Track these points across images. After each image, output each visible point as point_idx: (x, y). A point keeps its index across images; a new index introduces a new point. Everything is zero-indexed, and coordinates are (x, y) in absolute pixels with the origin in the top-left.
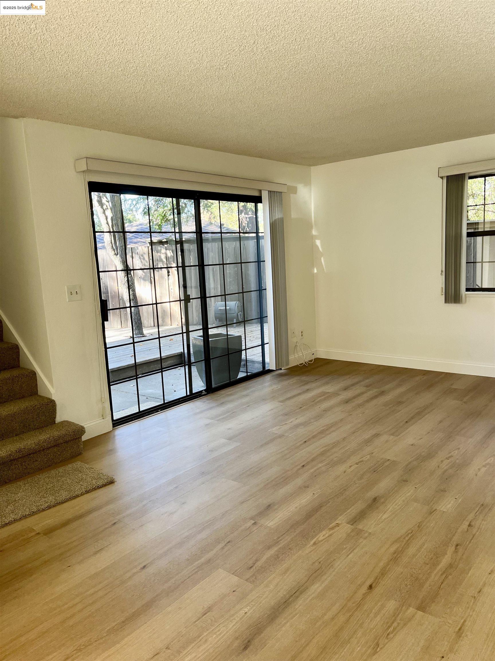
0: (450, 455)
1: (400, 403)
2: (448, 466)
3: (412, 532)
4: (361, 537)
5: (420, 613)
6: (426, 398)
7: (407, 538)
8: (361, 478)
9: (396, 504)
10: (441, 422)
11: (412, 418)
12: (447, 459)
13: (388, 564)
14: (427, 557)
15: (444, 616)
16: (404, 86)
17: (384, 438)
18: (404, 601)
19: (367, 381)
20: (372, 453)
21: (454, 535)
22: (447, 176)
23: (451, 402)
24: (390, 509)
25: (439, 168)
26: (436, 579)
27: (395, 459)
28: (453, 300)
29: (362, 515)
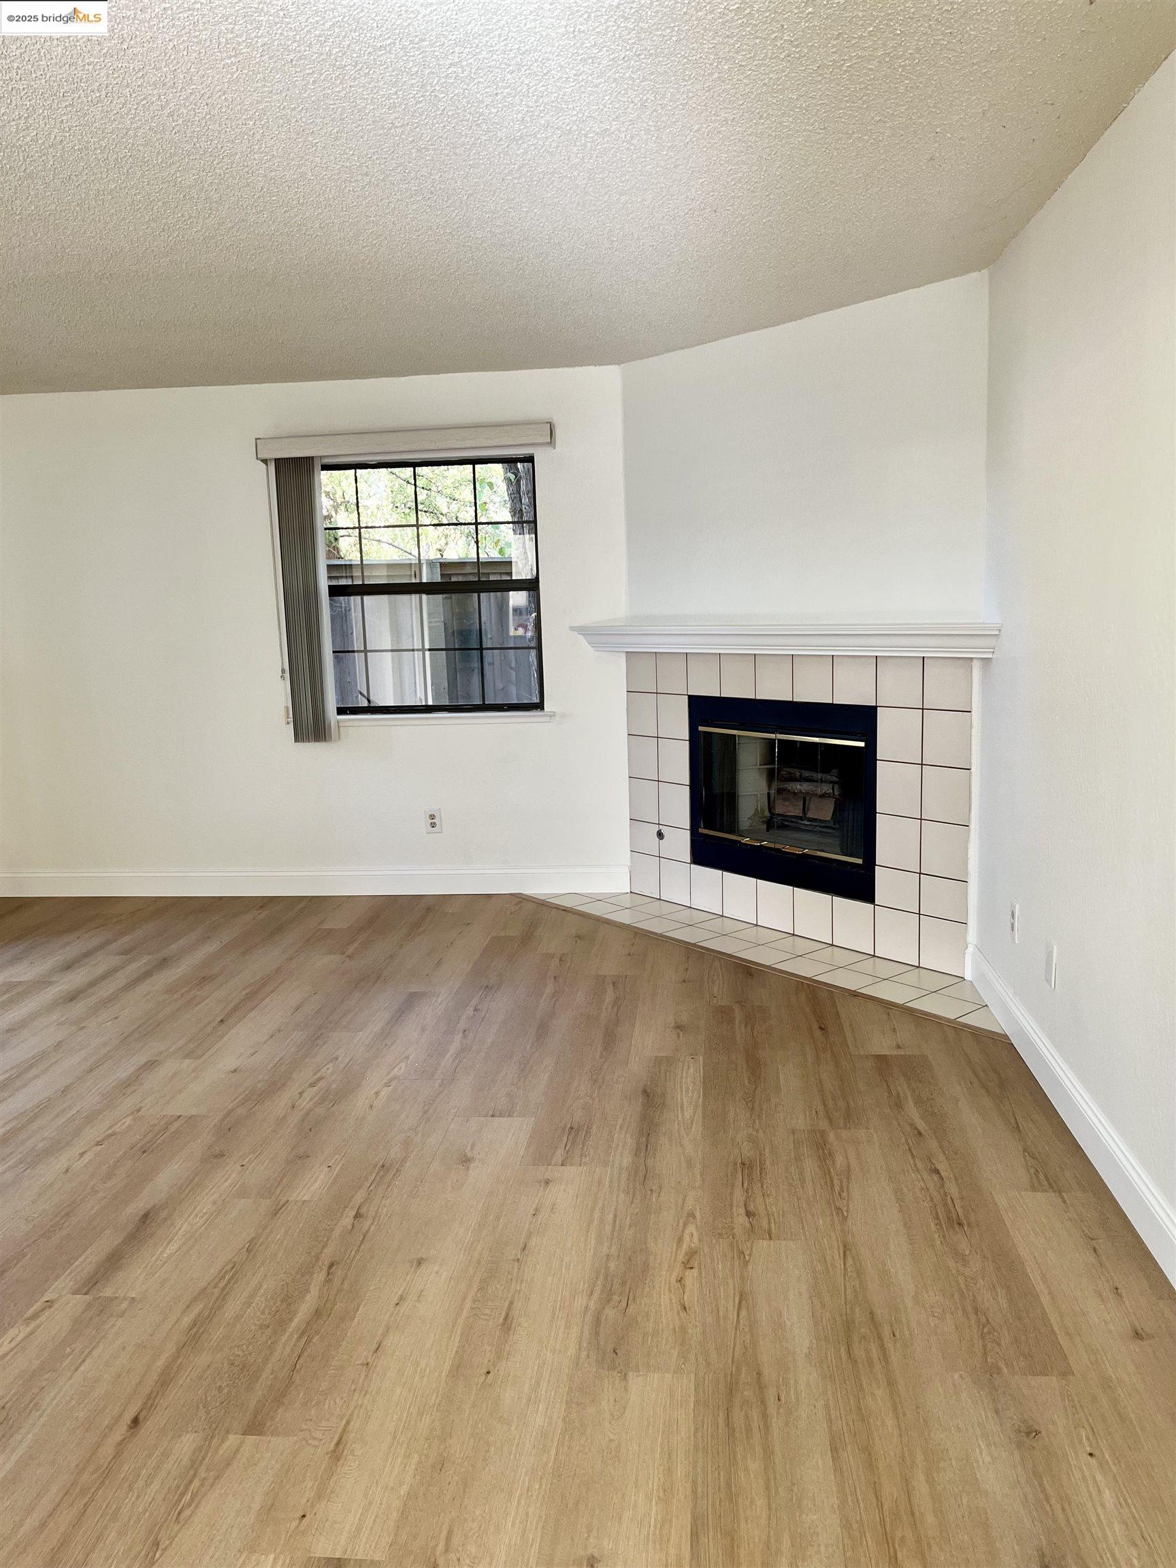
0: (319, 1075)
1: (204, 980)
2: (312, 1103)
3: (233, 1267)
4: (111, 1316)
5: (251, 1439)
6: (266, 959)
7: (221, 1285)
8: (109, 1176)
9: (196, 1216)
10: (297, 1008)
11: (236, 1009)
12: (312, 1085)
13: (176, 1356)
14: (267, 1312)
15: (304, 1427)
16: (147, 243)
17: (168, 1068)
18: (214, 1426)
19: (126, 939)
20: (139, 1111)
21: (324, 1247)
22: (275, 459)
23: (323, 961)
24: (183, 1229)
25: (256, 439)
26: (286, 1353)
27: (194, 1111)
28: (312, 736)
29: (114, 1262)
